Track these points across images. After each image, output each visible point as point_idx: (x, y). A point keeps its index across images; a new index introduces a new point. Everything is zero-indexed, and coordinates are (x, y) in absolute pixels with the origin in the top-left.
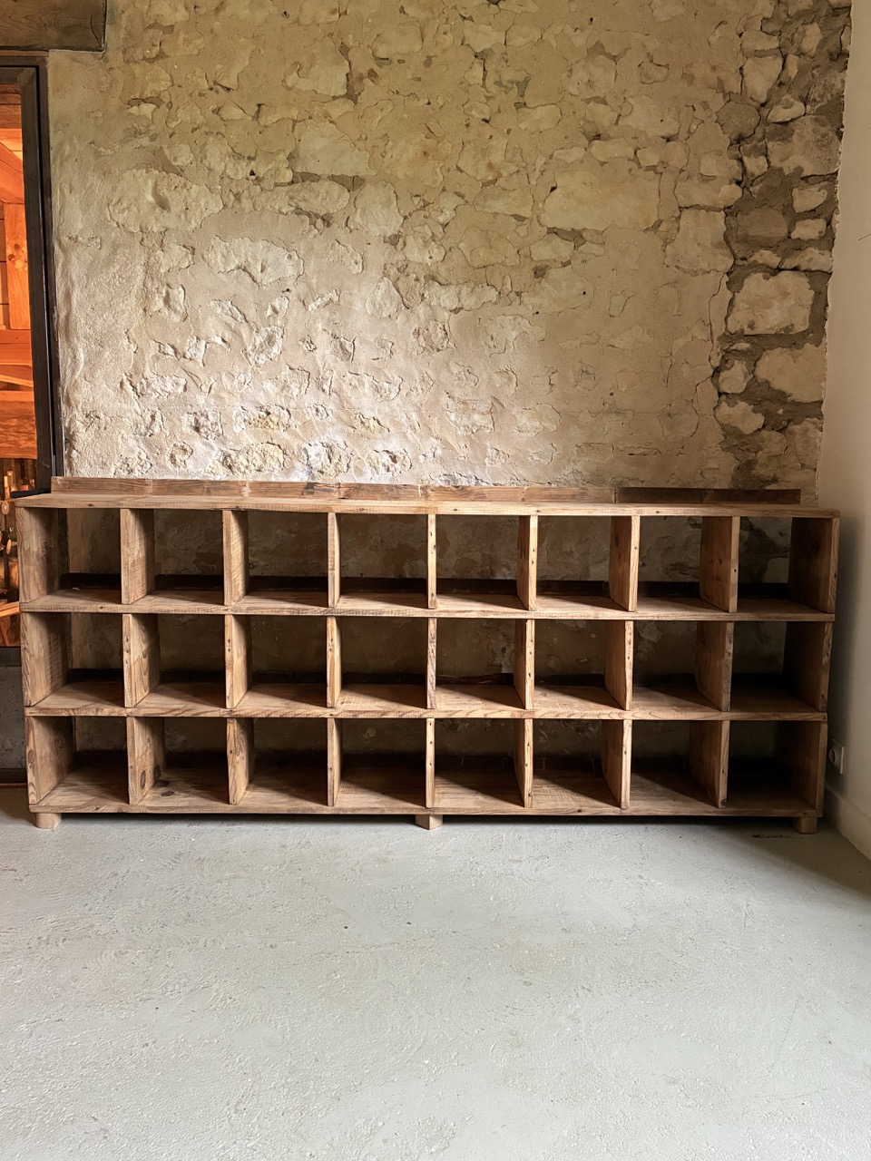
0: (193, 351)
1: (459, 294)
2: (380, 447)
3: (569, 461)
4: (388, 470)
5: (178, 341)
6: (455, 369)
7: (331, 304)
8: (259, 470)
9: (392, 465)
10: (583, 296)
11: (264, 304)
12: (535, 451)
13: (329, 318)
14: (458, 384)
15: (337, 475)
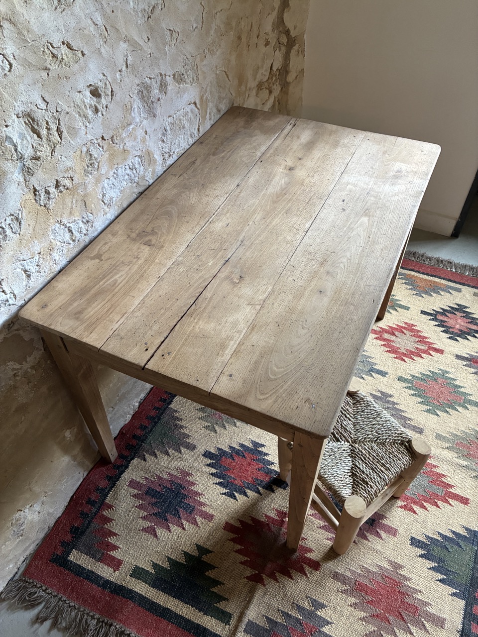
2: (80, 85)
4: (96, 110)
9: (98, 103)
15: (53, 151)
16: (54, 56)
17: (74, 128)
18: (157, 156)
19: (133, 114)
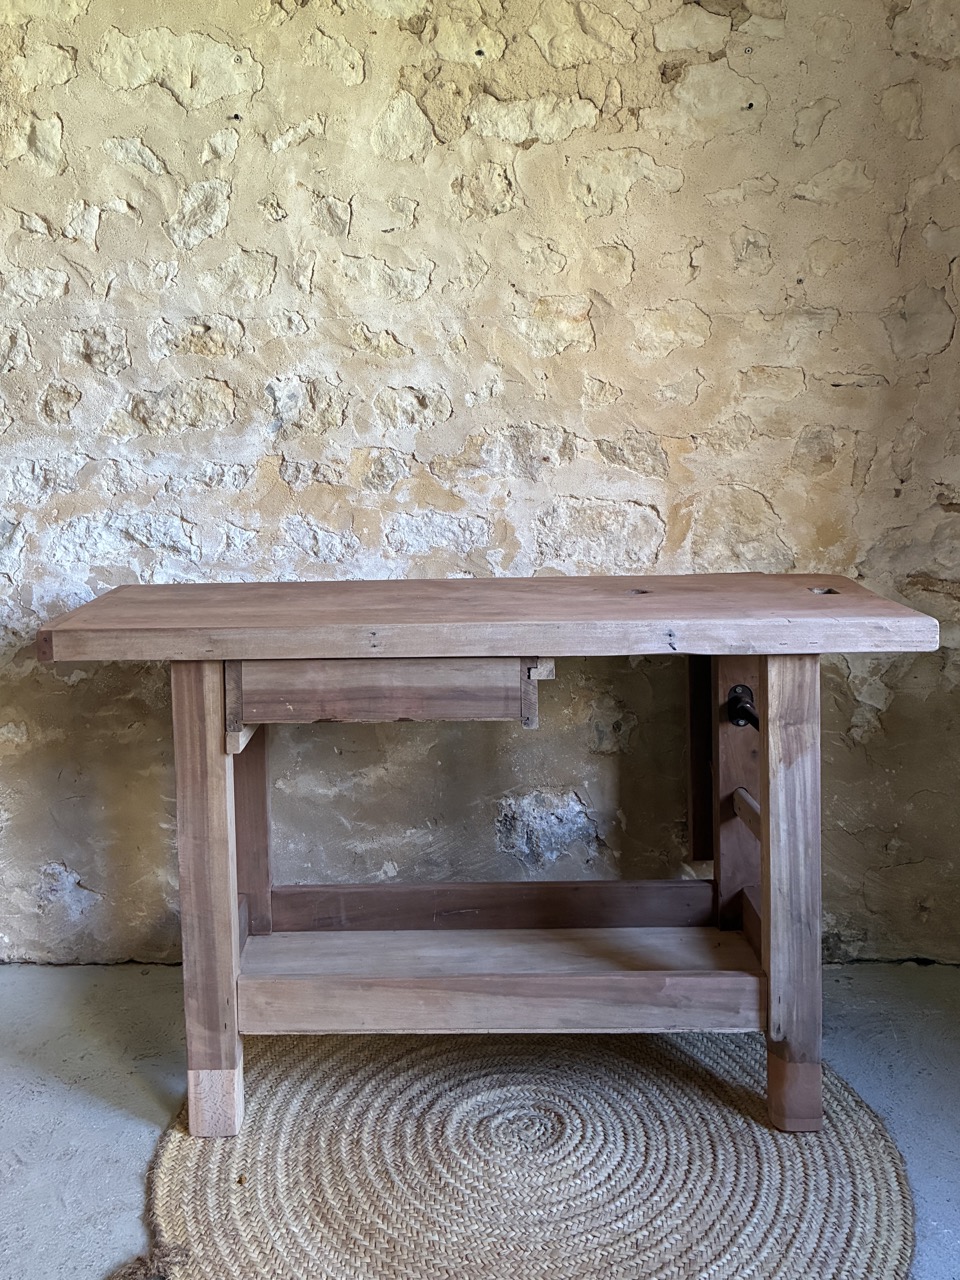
0: (78, 225)
1: (531, 114)
2: (397, 381)
3: (727, 399)
4: (412, 420)
5: (53, 207)
6: (525, 245)
7: (311, 139)
8: (192, 425)
9: (419, 412)
10: (749, 112)
11: (196, 142)
12: (668, 382)
13: (306, 161)
14: (531, 270)
15: (325, 430)
16: (367, 339)
17: (365, 422)
18: (523, 537)
19: (484, 455)
